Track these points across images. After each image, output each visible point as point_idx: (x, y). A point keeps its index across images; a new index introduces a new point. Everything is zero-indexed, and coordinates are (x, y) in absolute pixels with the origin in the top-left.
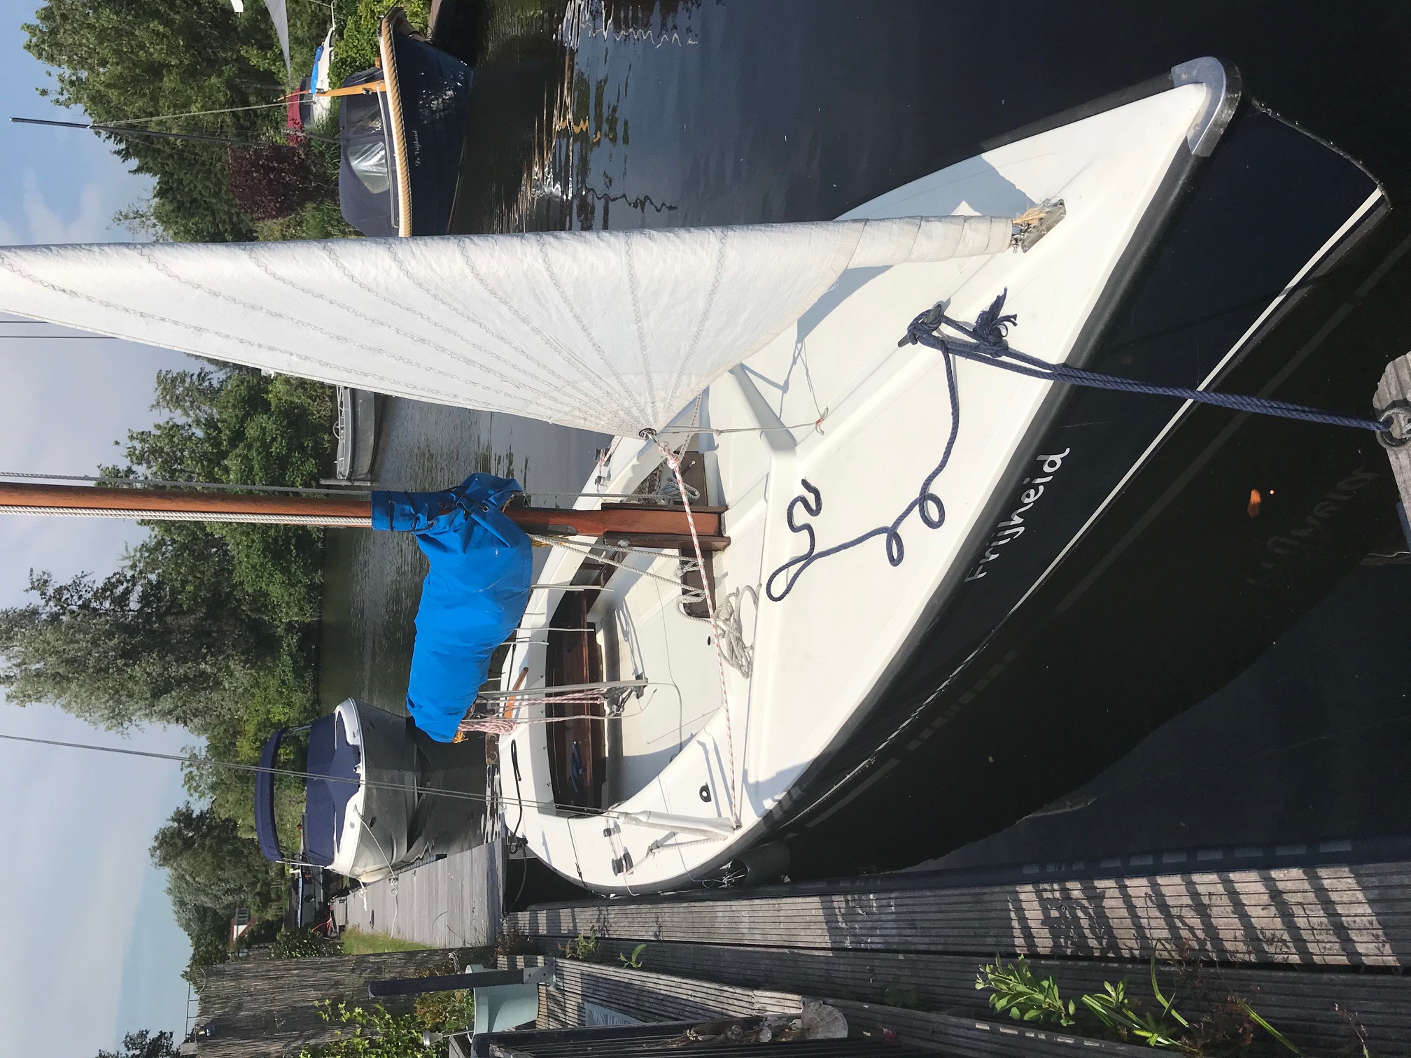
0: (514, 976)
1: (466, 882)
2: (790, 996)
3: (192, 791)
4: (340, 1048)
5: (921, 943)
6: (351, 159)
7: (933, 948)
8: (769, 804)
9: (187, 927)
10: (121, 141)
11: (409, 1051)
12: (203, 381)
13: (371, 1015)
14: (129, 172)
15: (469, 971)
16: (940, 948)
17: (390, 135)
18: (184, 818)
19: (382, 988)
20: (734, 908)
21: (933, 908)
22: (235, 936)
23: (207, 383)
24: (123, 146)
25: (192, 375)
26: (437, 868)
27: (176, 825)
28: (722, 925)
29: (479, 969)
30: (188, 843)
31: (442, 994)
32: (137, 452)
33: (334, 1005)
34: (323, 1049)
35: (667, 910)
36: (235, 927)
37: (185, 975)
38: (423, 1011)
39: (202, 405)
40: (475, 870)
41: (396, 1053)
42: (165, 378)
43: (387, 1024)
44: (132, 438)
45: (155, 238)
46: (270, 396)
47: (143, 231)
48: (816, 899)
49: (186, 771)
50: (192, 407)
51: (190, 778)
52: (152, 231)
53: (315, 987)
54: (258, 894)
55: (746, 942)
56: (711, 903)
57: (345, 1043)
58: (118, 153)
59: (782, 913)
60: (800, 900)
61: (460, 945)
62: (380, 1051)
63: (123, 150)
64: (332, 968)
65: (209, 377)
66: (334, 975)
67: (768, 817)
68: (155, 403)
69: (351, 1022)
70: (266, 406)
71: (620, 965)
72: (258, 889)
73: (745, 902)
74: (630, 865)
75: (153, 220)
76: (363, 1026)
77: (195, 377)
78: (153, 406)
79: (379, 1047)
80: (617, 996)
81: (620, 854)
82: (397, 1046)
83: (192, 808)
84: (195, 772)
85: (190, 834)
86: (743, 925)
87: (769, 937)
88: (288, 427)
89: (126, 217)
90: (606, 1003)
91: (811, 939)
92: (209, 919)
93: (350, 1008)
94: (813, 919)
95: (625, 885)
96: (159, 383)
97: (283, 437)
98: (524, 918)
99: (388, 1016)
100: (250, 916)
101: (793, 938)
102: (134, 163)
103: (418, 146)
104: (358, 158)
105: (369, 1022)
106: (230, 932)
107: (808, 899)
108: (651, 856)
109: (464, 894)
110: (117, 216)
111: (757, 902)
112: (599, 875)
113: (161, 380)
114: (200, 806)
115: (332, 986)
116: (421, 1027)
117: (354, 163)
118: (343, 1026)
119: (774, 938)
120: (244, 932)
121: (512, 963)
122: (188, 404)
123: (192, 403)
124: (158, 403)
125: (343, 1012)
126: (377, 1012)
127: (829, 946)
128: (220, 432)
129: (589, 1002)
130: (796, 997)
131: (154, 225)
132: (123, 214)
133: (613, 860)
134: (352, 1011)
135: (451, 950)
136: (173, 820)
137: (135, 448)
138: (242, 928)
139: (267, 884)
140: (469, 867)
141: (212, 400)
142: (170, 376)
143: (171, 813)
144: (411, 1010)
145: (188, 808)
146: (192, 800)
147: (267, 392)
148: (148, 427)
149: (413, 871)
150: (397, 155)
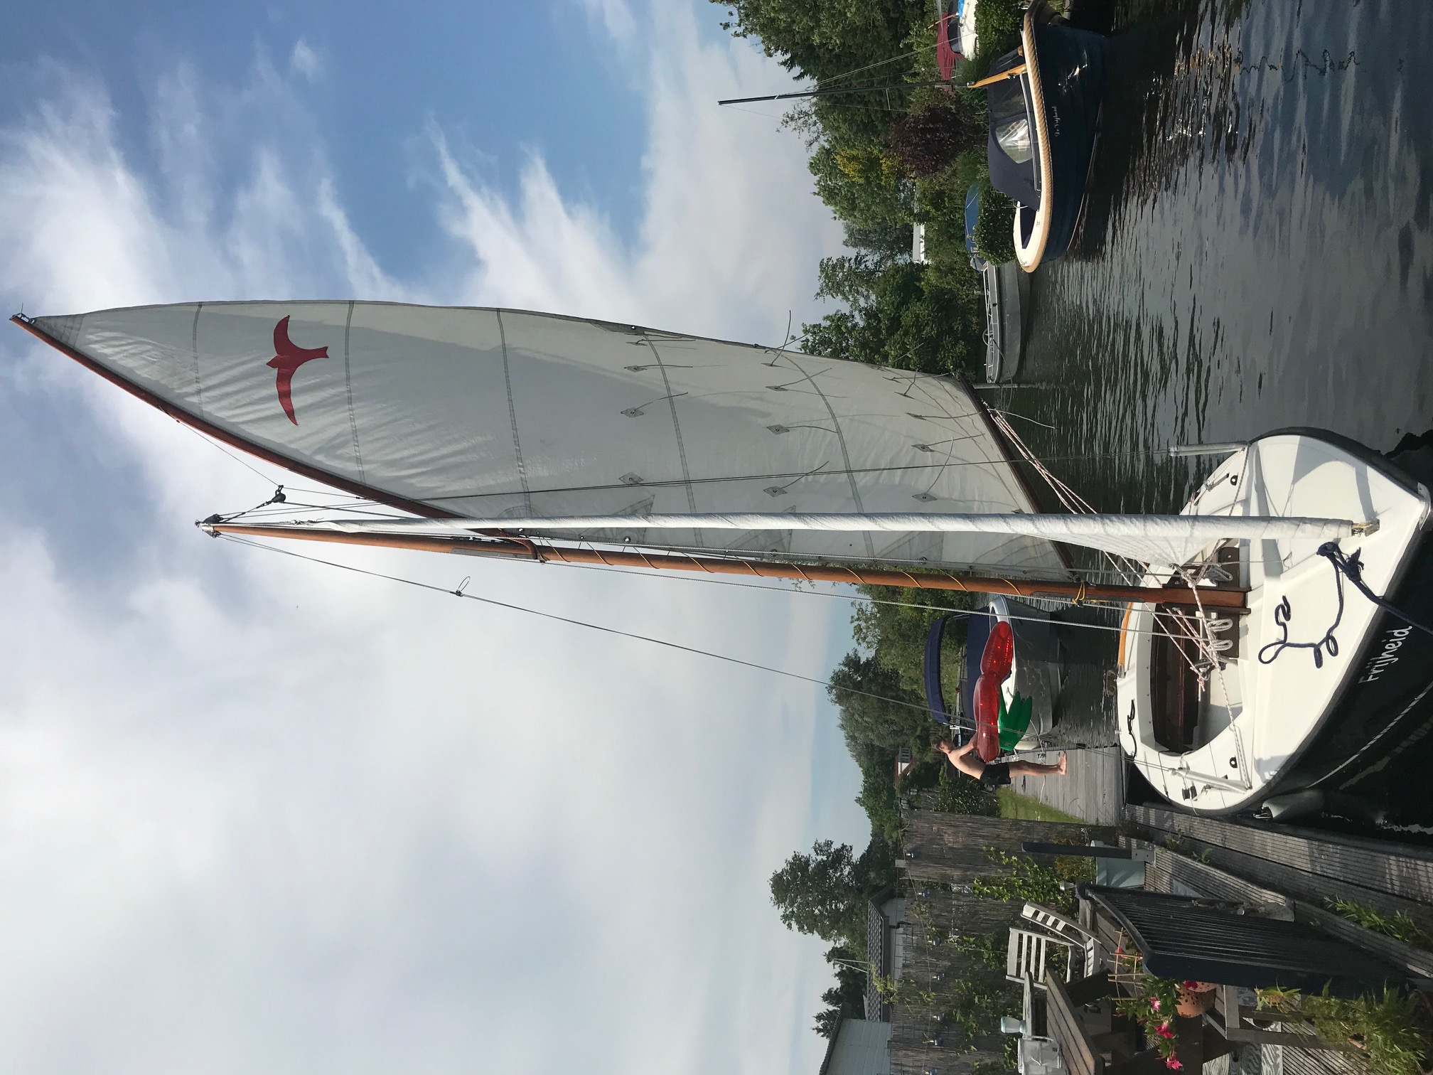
0: (1127, 854)
1: (1099, 773)
2: (1280, 896)
3: (860, 641)
4: (1002, 881)
5: (1350, 877)
6: (998, 138)
7: (1354, 882)
8: (1268, 777)
9: (858, 757)
10: (786, 52)
11: (1052, 893)
12: (860, 264)
13: (1024, 863)
14: (794, 78)
15: (1093, 845)
16: (1357, 882)
17: (1032, 112)
18: (853, 662)
19: (1031, 847)
20: (1264, 836)
21: (1353, 859)
22: (899, 773)
23: (863, 266)
24: (788, 56)
25: (850, 260)
26: (1077, 754)
27: (847, 669)
28: (1257, 845)
29: (1101, 844)
30: (858, 686)
31: (1075, 857)
32: (810, 344)
33: (997, 851)
34: (990, 879)
35: (1227, 827)
36: (899, 763)
37: (858, 800)
38: (1062, 867)
39: (859, 288)
40: (1106, 766)
41: (1042, 893)
42: (827, 265)
43: (1036, 871)
44: (806, 331)
45: (816, 135)
46: (922, 283)
47: (806, 129)
48: (1306, 841)
49: (856, 623)
50: (851, 291)
51: (858, 630)
52: (813, 129)
53: (983, 837)
54: (919, 737)
55: (1269, 859)
56: (1252, 830)
57: (1005, 879)
58: (784, 63)
59: (1288, 845)
60: (1296, 839)
61: (1093, 822)
62: (1030, 889)
63: (788, 60)
64: (995, 826)
65: (865, 260)
66: (997, 831)
67: (1269, 783)
68: (819, 292)
69: (1009, 865)
70: (920, 291)
71: (1194, 859)
72: (918, 733)
73: (1270, 833)
74: (1195, 794)
75: (814, 118)
76: (1018, 870)
77: (853, 261)
78: (818, 294)
79: (1030, 886)
80: (1191, 878)
81: (1189, 786)
82: (1043, 888)
83: (859, 655)
84: (863, 625)
85: (859, 679)
86: (1268, 847)
87: (1281, 858)
88: (938, 311)
89: (792, 119)
90: (1186, 882)
91: (1300, 864)
92: (876, 754)
93: (1009, 855)
94: (1303, 852)
95: (1191, 806)
96: (822, 271)
97: (934, 322)
98: (1140, 810)
99: (1035, 866)
100: (912, 756)
101: (1293, 862)
102: (797, 70)
103: (1058, 120)
104: (1004, 136)
105: (1022, 867)
106: (895, 768)
107: (1301, 840)
108: (1204, 793)
109: (1098, 783)
110: (785, 119)
111: (1275, 834)
112: (1176, 797)
113: (824, 267)
114: (866, 654)
115: (994, 839)
116: (1060, 877)
117: (1001, 140)
118: (1004, 867)
119: (1284, 859)
120: (907, 769)
121: (1129, 844)
122: (847, 288)
123: (851, 286)
124: (822, 291)
125: (1003, 857)
126: (1028, 861)
127: (1310, 870)
128: (879, 321)
129: (1176, 880)
130: (1282, 897)
131: (815, 124)
132: (790, 116)
133: (1183, 790)
134: (1010, 858)
135: (1084, 826)
136: (845, 665)
137: (807, 340)
138: (905, 765)
139: (926, 730)
140: (1101, 762)
141: (868, 282)
142: (830, 263)
143: (842, 659)
144: (1053, 865)
145: (856, 655)
146: (859, 648)
147: (920, 280)
148: (819, 321)
149: (1057, 752)
150: (1038, 129)
